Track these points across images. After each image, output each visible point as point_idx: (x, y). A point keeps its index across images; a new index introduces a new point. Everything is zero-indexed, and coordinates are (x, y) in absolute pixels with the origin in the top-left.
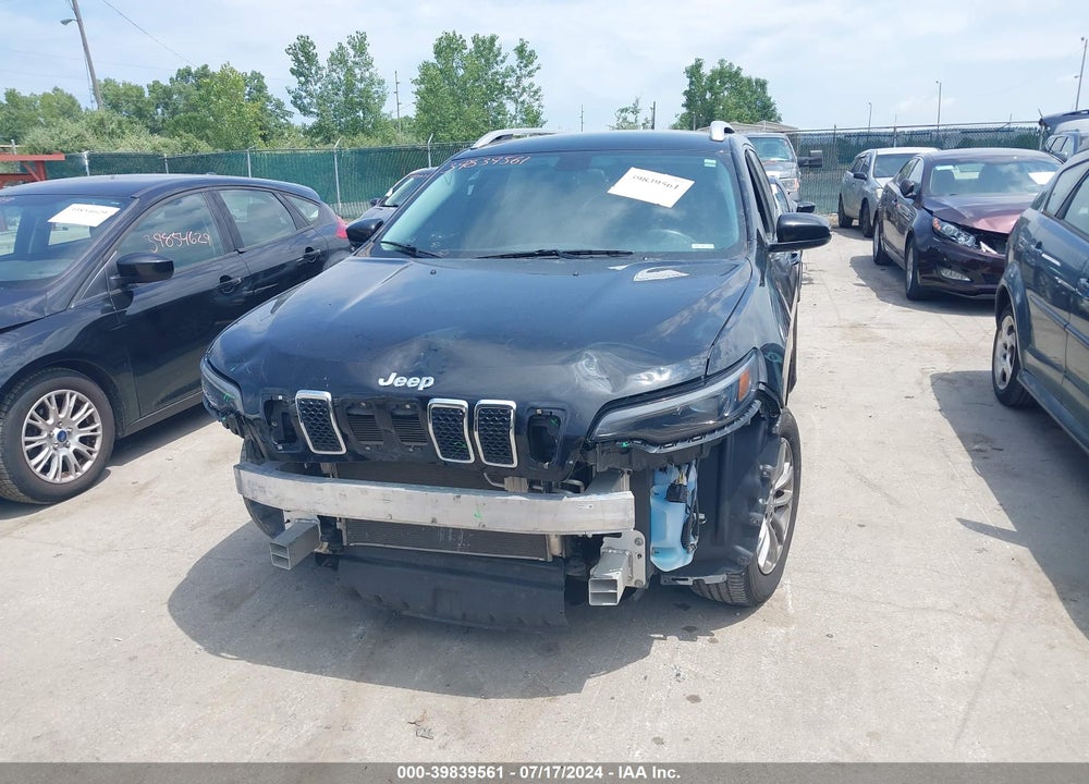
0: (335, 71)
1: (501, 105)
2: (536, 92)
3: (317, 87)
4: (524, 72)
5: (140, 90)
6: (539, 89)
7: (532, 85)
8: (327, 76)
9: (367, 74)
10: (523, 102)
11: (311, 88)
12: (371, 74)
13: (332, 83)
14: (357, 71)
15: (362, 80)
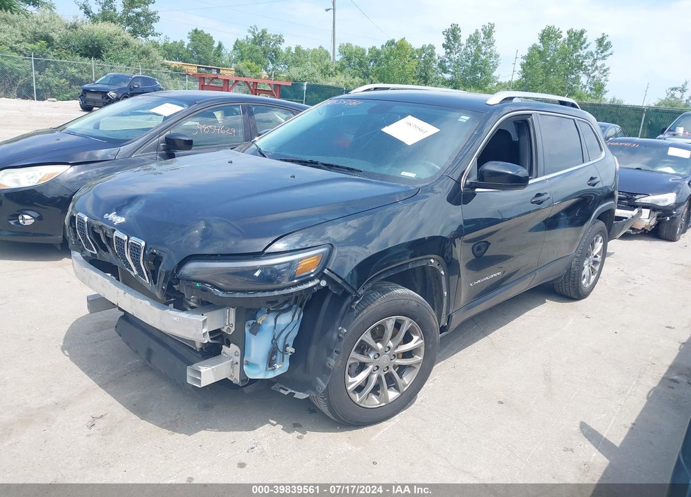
0: (469, 47)
1: (578, 78)
2: (605, 71)
3: (456, 56)
4: (599, 56)
5: (364, 51)
6: (608, 69)
7: (603, 65)
8: (465, 49)
9: (489, 50)
10: (594, 77)
11: (452, 56)
12: (492, 51)
13: (466, 54)
14: (483, 48)
15: (485, 54)
